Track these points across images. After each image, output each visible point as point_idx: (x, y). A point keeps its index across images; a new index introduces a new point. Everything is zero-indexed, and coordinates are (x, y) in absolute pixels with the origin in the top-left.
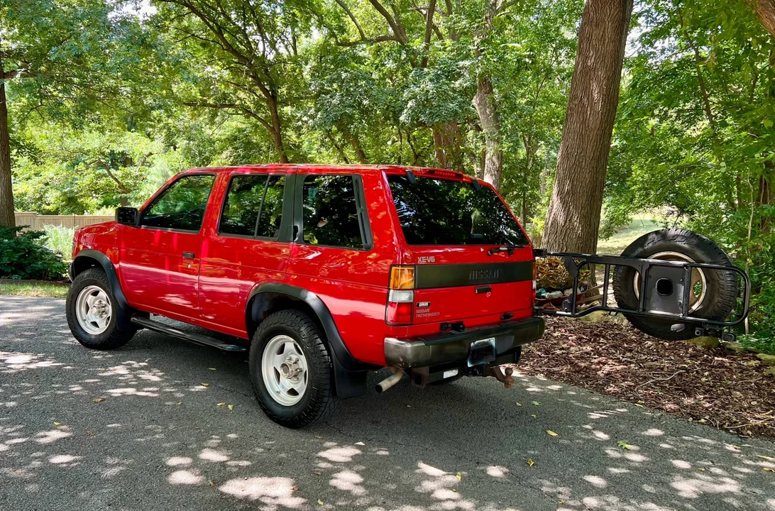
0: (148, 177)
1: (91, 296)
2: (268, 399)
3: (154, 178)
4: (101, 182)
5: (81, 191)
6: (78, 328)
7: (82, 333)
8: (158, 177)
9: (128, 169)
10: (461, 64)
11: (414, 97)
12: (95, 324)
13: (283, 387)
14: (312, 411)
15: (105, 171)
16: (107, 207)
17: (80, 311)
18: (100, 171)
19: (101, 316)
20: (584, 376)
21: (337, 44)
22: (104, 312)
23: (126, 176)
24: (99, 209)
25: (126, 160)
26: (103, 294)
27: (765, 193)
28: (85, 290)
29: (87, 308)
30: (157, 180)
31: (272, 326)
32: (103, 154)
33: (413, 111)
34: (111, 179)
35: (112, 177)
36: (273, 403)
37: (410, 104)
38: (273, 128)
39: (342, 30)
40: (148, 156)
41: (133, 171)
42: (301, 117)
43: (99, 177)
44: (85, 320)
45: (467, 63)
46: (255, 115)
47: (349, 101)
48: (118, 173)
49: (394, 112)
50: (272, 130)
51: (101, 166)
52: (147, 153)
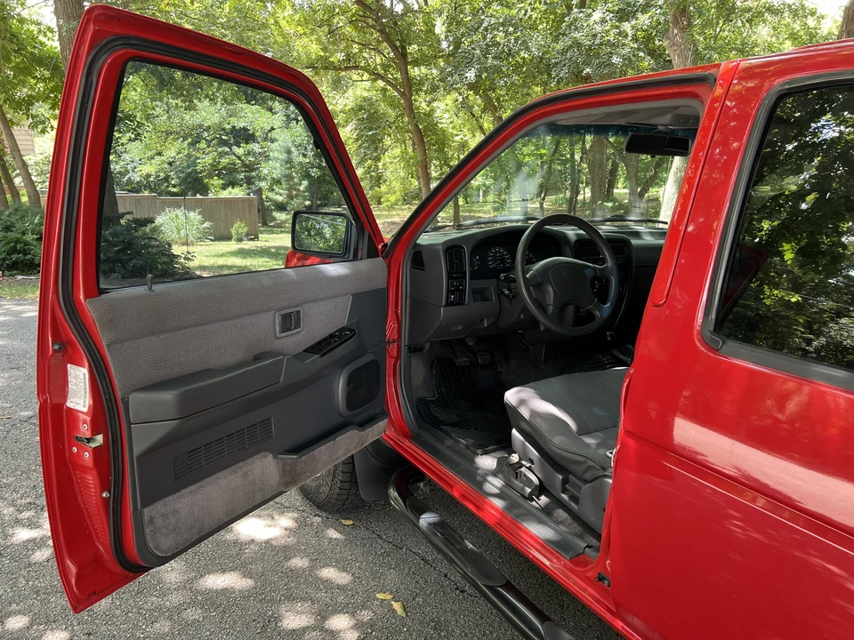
0: (271, 154)
3: (276, 154)
4: (224, 160)
5: (204, 171)
8: (282, 153)
9: (250, 146)
15: (227, 149)
16: (233, 187)
18: (222, 149)
23: (249, 153)
24: (224, 189)
25: (244, 136)
30: (281, 157)
32: (224, 130)
34: (234, 157)
35: (235, 155)
38: (404, 92)
40: (270, 131)
41: (256, 147)
43: (221, 155)
46: (382, 78)
48: (239, 151)
50: (402, 94)
51: (223, 143)
52: (269, 128)
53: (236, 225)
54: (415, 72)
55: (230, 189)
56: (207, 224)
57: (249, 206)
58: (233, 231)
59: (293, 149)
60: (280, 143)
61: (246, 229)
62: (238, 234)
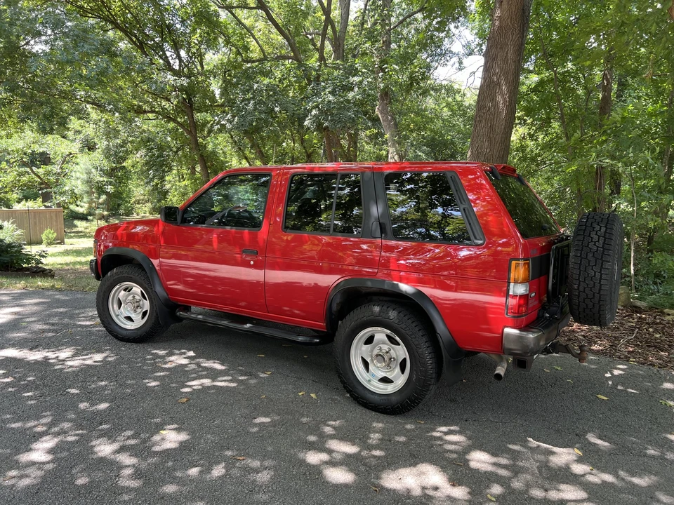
0: (73, 174)
1: (123, 292)
2: (359, 388)
3: (78, 175)
4: (24, 178)
5: (6, 187)
6: (112, 323)
7: (116, 327)
8: (82, 174)
9: (49, 167)
10: (351, 79)
11: (317, 106)
12: (129, 319)
13: (373, 375)
14: (416, 398)
15: (28, 170)
16: (27, 201)
17: (113, 308)
18: (22, 169)
19: (135, 311)
20: (566, 338)
21: (243, 60)
22: (138, 307)
23: (48, 173)
24: (19, 202)
25: (45, 159)
26: (137, 289)
27: (600, 182)
28: (117, 287)
29: (120, 304)
30: (82, 177)
31: (365, 318)
32: (25, 154)
33: (317, 118)
34: (34, 176)
35: (35, 174)
36: (366, 392)
37: (314, 112)
38: (191, 131)
39: (246, 48)
40: (68, 155)
41: (56, 169)
42: (219, 121)
43: (20, 174)
44: (118, 315)
45: (357, 79)
46: (174, 121)
47: (263, 108)
48: (41, 171)
49: (299, 118)
50: (190, 133)
51: (24, 164)
52: (68, 153)
53: (46, 232)
54: (199, 116)
55: (24, 202)
56: (19, 232)
57: (56, 216)
58: (43, 237)
59: (93, 170)
60: (82, 166)
61: (55, 235)
62: (48, 238)
